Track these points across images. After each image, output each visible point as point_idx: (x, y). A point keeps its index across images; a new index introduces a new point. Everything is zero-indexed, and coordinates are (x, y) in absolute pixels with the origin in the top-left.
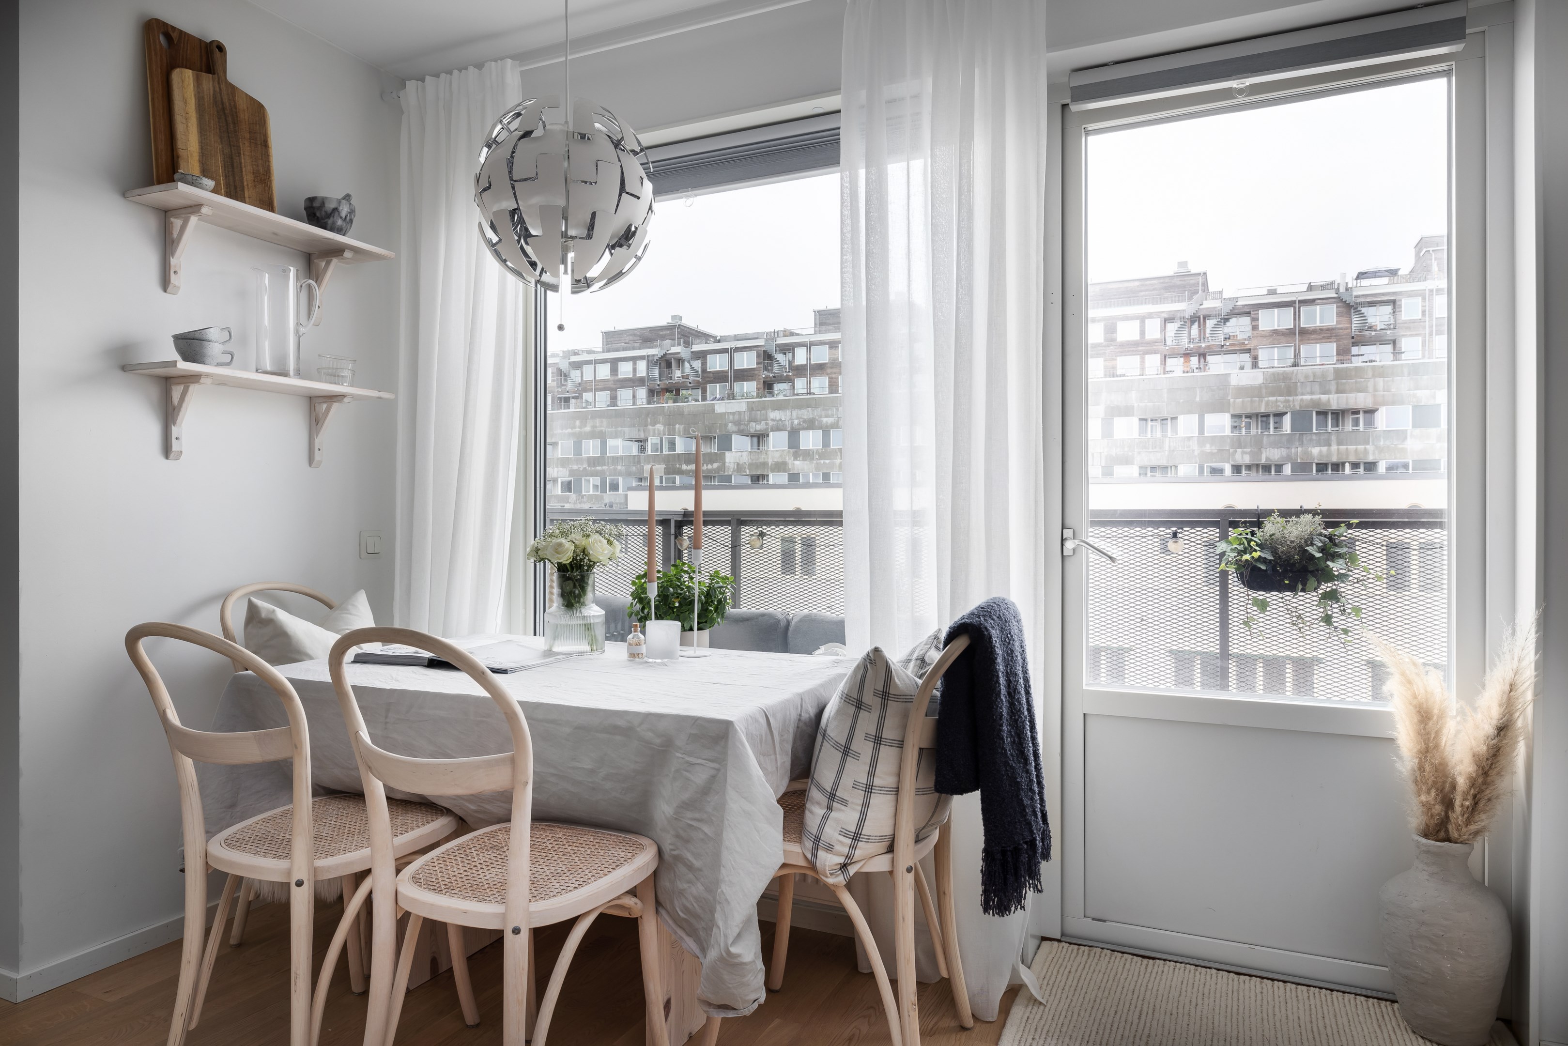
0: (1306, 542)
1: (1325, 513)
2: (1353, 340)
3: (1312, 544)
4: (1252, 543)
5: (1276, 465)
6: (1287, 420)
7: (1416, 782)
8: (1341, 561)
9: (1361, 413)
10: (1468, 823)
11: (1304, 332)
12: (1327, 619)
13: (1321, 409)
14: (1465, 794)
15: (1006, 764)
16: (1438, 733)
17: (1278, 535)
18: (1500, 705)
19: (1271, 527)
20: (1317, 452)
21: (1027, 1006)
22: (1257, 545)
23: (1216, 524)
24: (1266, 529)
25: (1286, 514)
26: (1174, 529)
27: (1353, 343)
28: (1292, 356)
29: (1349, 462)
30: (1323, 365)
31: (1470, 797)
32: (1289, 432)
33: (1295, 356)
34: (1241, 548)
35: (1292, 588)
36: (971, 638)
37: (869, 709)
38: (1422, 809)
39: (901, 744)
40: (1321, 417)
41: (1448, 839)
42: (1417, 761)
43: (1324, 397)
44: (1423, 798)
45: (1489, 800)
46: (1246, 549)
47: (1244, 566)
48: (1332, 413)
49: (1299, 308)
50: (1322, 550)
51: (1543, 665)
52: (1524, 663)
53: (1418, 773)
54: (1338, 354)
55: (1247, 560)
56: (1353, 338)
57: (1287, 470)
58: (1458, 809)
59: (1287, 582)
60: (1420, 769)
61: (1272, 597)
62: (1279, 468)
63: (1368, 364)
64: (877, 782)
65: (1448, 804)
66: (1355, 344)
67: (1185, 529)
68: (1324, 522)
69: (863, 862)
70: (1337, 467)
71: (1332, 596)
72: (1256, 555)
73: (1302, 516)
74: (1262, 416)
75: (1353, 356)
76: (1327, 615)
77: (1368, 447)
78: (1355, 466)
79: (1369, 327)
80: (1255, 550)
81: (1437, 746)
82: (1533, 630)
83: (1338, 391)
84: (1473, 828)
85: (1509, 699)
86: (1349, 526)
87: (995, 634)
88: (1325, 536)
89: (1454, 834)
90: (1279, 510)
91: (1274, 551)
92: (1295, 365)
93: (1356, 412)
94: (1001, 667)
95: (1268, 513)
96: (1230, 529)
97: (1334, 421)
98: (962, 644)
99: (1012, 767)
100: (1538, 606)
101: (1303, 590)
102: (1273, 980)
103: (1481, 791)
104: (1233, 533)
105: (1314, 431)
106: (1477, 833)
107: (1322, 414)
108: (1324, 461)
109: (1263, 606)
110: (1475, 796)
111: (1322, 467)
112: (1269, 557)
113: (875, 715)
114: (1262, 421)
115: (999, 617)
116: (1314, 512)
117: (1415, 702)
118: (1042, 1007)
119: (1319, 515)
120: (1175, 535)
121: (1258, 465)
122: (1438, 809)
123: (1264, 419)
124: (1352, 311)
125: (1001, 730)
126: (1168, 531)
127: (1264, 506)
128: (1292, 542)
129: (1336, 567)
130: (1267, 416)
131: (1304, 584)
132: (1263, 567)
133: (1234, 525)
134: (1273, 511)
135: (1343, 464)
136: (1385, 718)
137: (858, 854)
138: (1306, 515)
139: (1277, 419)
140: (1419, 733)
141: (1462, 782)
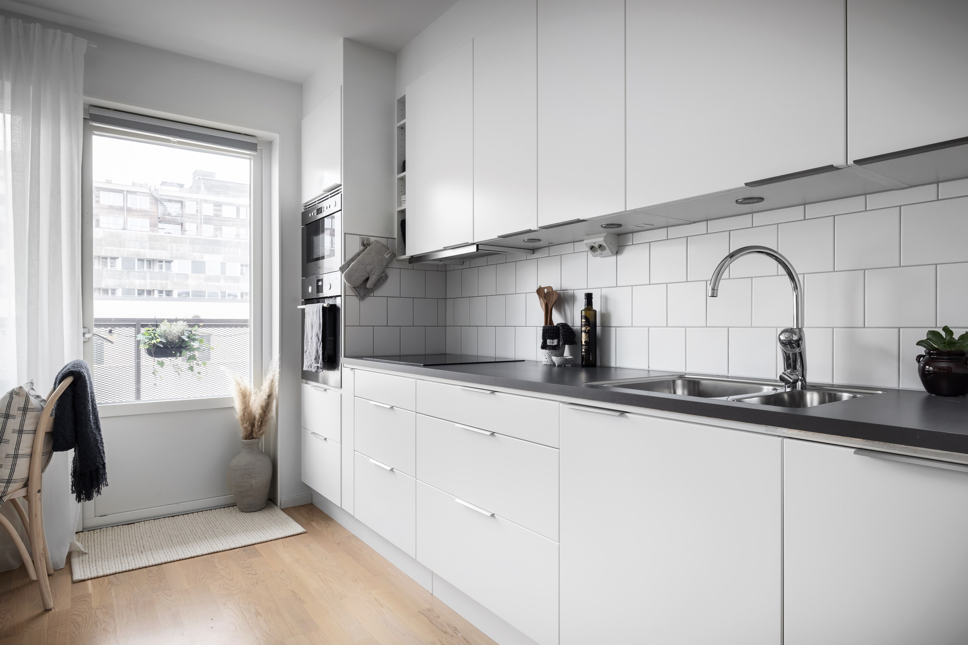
0: (181, 334)
1: (187, 321)
2: (159, 220)
3: (183, 335)
4: (156, 335)
5: (112, 289)
6: (119, 262)
7: (242, 420)
8: (197, 342)
9: (164, 262)
10: (259, 431)
11: (129, 210)
12: (191, 368)
13: (139, 258)
14: (258, 421)
15: (92, 432)
16: (249, 401)
17: (168, 331)
18: (269, 388)
19: (163, 327)
20: (138, 283)
21: (79, 557)
22: (159, 336)
23: (134, 326)
24: (162, 328)
25: (170, 321)
26: (110, 328)
27: (159, 221)
28: (123, 223)
29: (157, 290)
30: (141, 231)
31: (260, 422)
32: (120, 269)
33: (124, 224)
34: (150, 337)
35: (174, 355)
36: (74, 378)
37: (14, 417)
38: (244, 430)
39: (35, 432)
40: (140, 262)
41: (253, 438)
42: (242, 412)
43: (142, 251)
44: (245, 425)
45: (266, 421)
46: (153, 337)
47: (152, 346)
48: (147, 261)
49: (127, 195)
50: (188, 337)
51: (281, 373)
52: (276, 373)
53: (242, 417)
54: (151, 226)
55: (154, 343)
56: (159, 218)
57: (119, 292)
58: (256, 426)
59: (173, 352)
60: (243, 415)
61: (166, 360)
62: (114, 291)
63: (168, 234)
64: (20, 452)
65: (253, 425)
66: (160, 222)
67: (115, 328)
68: (188, 324)
69: (11, 494)
70: (150, 292)
71: (193, 358)
72: (158, 340)
73: (178, 322)
74: (102, 258)
75: (159, 228)
76: (191, 366)
77: (167, 281)
78: (161, 292)
79: (168, 214)
80: (158, 338)
81: (249, 406)
82: (278, 361)
83: (151, 248)
84: (261, 432)
85: (272, 385)
86: (199, 326)
87: (86, 374)
88: (189, 331)
89: (255, 435)
90: (167, 319)
91: (166, 338)
92: (124, 229)
93: (161, 261)
94: (89, 389)
95: (162, 320)
96: (141, 328)
97: (148, 265)
98: (68, 381)
99: (95, 433)
100: (279, 353)
101: (180, 356)
102: (188, 514)
103: (263, 419)
104: (143, 330)
105: (136, 270)
106: (262, 434)
107: (140, 260)
108: (142, 288)
109: (162, 364)
110: (261, 421)
111: (141, 292)
112: (164, 341)
113: (18, 420)
114: (102, 261)
115: (85, 368)
116: (184, 320)
117: (241, 391)
118: (87, 555)
119: (185, 321)
120: (110, 331)
122: (250, 428)
123: (104, 260)
124: (159, 203)
125: (90, 417)
126: (106, 329)
127: (159, 317)
128: (175, 334)
129: (195, 345)
130: (106, 258)
131: (181, 353)
132: (162, 346)
133: (143, 326)
134: (164, 319)
135: (154, 290)
136: (231, 399)
137: (10, 489)
138: (180, 321)
139: (113, 261)
140: (243, 402)
141: (257, 416)
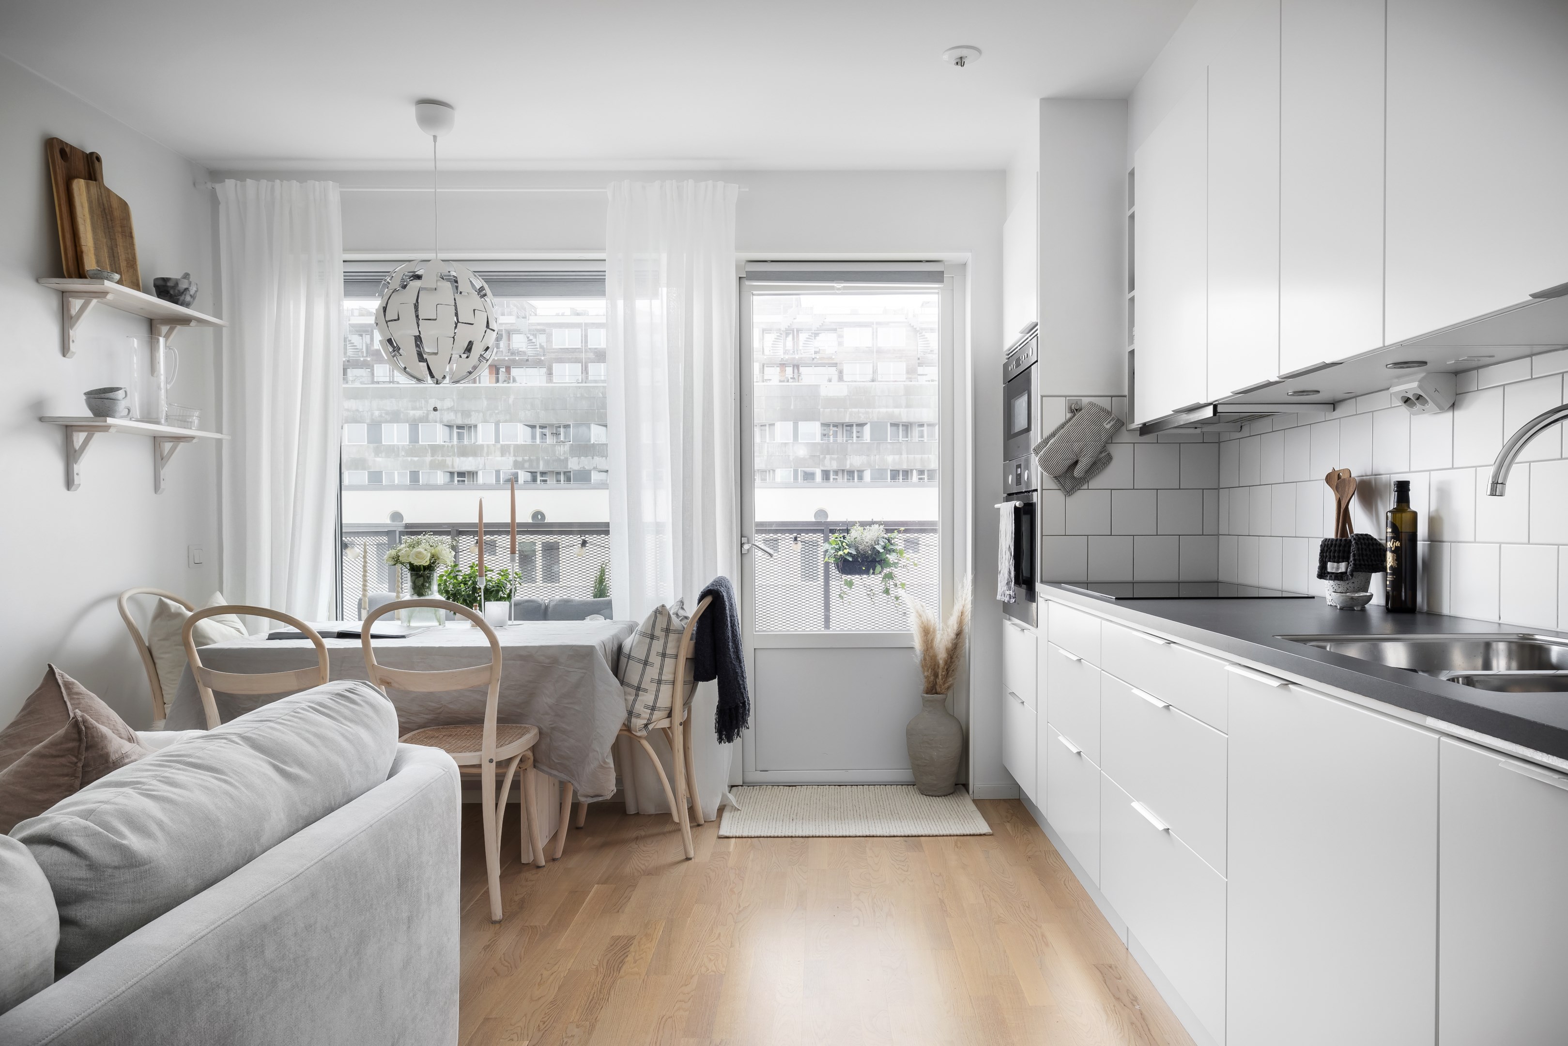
0: (875, 543)
1: (887, 524)
2: (919, 361)
3: (878, 544)
5: (858, 471)
6: (867, 429)
8: (896, 555)
9: (925, 425)
11: (879, 351)
13: (893, 422)
17: (859, 538)
19: (855, 536)
20: (891, 460)
22: (847, 545)
24: (852, 534)
25: (865, 524)
27: (919, 363)
28: (871, 372)
29: (916, 470)
30: (895, 381)
32: (869, 441)
33: (873, 372)
35: (866, 573)
40: (894, 428)
43: (896, 411)
46: (840, 547)
48: (903, 425)
49: (877, 329)
50: (884, 547)
54: (908, 372)
56: (919, 359)
57: (867, 475)
59: (865, 567)
61: (855, 578)
62: (861, 472)
63: (931, 383)
66: (920, 365)
68: (886, 529)
70: (907, 474)
72: (846, 551)
73: (873, 526)
74: (847, 426)
75: (919, 375)
77: (930, 456)
78: (921, 472)
79: (931, 351)
80: (845, 548)
83: (908, 406)
88: (886, 538)
90: (861, 522)
91: (857, 549)
92: (873, 381)
93: (922, 425)
95: (854, 524)
97: (904, 432)
101: (873, 573)
105: (889, 441)
107: (895, 425)
108: (897, 468)
109: (850, 584)
111: (895, 474)
112: (854, 553)
114: (847, 431)
116: (880, 523)
121: (843, 471)
123: (849, 428)
124: (918, 335)
128: (867, 543)
129: (892, 556)
130: (851, 426)
134: (857, 522)
135: (912, 470)
138: (876, 525)
139: (859, 429)
